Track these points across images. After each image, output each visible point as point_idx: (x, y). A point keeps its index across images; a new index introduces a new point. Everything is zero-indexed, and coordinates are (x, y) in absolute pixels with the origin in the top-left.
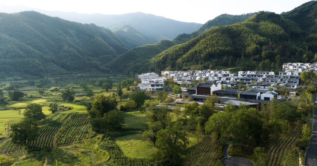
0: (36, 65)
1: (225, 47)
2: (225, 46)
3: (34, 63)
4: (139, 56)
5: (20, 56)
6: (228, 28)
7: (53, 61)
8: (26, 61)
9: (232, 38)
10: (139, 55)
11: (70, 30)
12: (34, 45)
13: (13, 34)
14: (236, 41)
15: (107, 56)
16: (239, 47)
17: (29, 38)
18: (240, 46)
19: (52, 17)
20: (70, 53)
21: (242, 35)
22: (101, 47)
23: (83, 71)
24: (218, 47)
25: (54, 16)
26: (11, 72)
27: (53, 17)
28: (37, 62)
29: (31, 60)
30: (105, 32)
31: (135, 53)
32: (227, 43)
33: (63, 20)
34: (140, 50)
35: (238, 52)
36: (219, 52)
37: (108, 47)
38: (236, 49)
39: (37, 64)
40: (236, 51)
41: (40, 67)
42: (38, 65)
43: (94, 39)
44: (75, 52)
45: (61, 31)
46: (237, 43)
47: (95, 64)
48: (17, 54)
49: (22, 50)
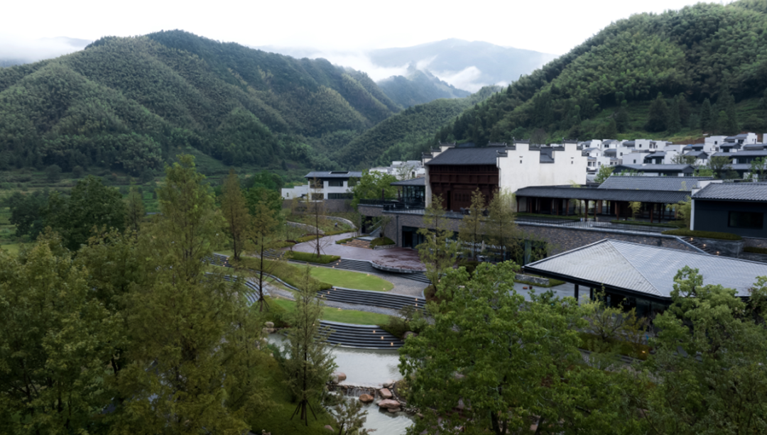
0: (142, 149)
1: (657, 68)
2: (659, 66)
3: (140, 144)
4: (416, 129)
5: (112, 129)
6: (670, 17)
7: (195, 143)
8: (119, 140)
9: (685, 46)
10: (416, 126)
11: (261, 72)
12: (160, 104)
13: (118, 81)
14: (698, 51)
15: (344, 132)
16: (710, 70)
17: (150, 88)
18: (716, 65)
19: (221, 42)
20: (242, 124)
21: (721, 30)
22: (331, 113)
23: (265, 168)
24: (631, 71)
25: (226, 41)
26: (78, 167)
27: (224, 43)
28: (147, 143)
29: (133, 137)
30: (350, 78)
31: (407, 121)
32: (666, 57)
33: (247, 49)
34: (421, 113)
35: (706, 85)
36: (634, 87)
37: (350, 111)
38: (699, 77)
39: (147, 146)
40: (699, 83)
41: (153, 155)
42: (147, 149)
43: (317, 94)
44: (255, 119)
45: (238, 76)
46: (703, 58)
47: (299, 149)
48: (105, 124)
49: (121, 116)
